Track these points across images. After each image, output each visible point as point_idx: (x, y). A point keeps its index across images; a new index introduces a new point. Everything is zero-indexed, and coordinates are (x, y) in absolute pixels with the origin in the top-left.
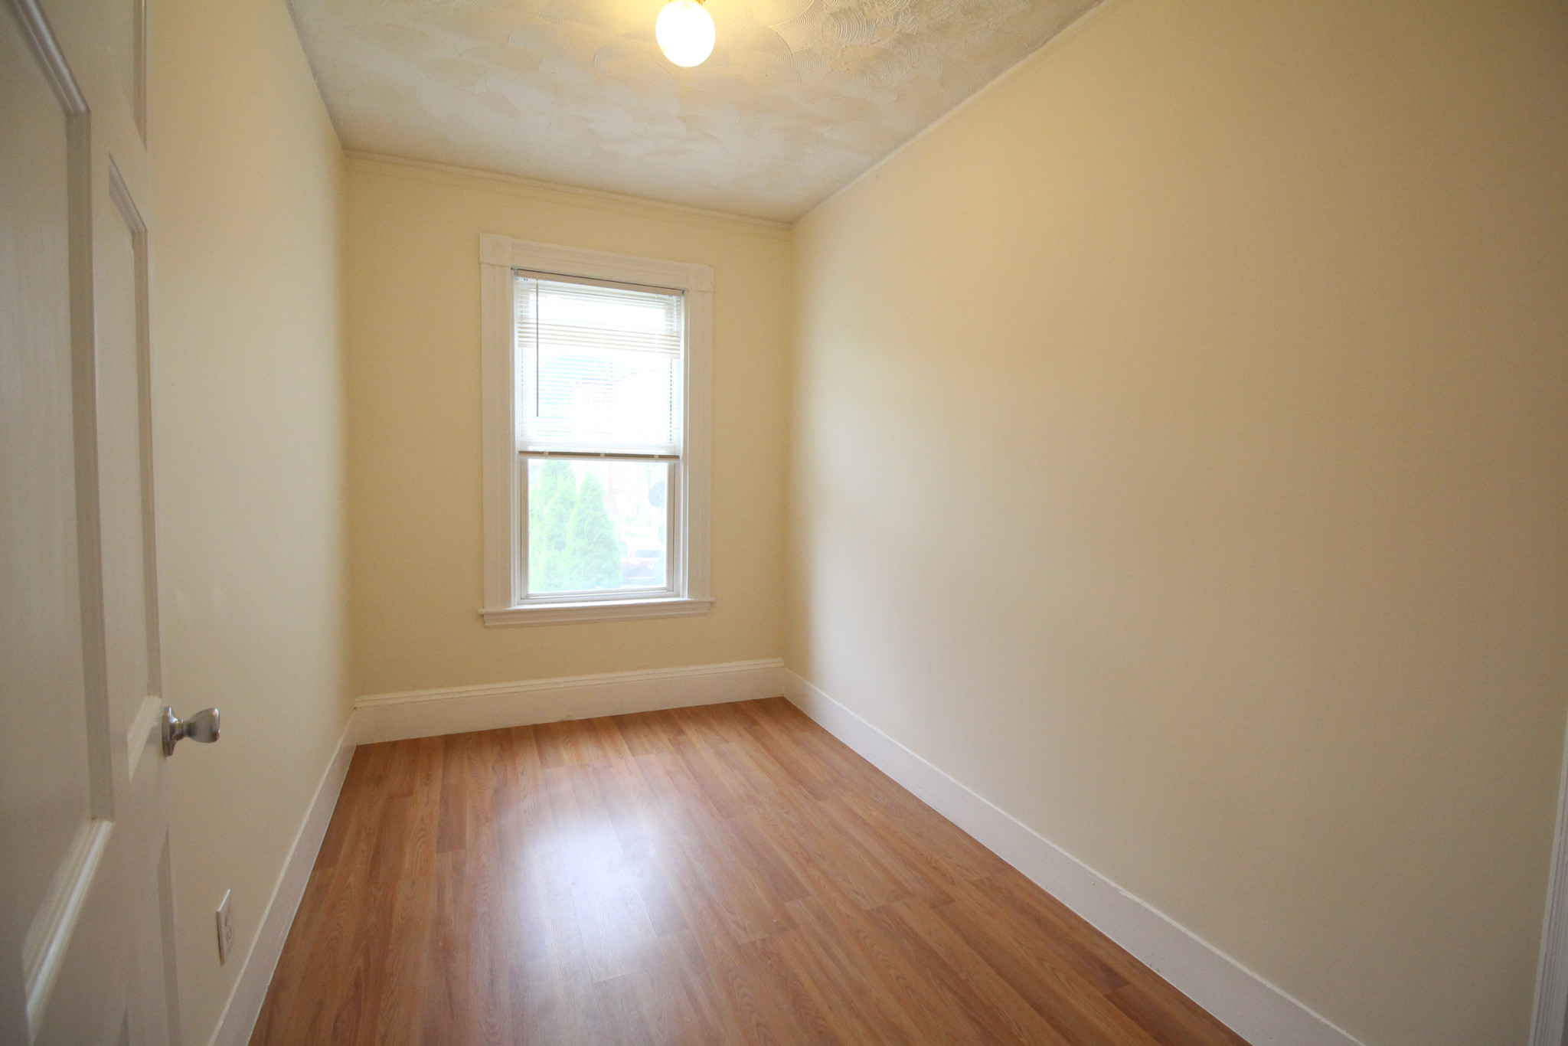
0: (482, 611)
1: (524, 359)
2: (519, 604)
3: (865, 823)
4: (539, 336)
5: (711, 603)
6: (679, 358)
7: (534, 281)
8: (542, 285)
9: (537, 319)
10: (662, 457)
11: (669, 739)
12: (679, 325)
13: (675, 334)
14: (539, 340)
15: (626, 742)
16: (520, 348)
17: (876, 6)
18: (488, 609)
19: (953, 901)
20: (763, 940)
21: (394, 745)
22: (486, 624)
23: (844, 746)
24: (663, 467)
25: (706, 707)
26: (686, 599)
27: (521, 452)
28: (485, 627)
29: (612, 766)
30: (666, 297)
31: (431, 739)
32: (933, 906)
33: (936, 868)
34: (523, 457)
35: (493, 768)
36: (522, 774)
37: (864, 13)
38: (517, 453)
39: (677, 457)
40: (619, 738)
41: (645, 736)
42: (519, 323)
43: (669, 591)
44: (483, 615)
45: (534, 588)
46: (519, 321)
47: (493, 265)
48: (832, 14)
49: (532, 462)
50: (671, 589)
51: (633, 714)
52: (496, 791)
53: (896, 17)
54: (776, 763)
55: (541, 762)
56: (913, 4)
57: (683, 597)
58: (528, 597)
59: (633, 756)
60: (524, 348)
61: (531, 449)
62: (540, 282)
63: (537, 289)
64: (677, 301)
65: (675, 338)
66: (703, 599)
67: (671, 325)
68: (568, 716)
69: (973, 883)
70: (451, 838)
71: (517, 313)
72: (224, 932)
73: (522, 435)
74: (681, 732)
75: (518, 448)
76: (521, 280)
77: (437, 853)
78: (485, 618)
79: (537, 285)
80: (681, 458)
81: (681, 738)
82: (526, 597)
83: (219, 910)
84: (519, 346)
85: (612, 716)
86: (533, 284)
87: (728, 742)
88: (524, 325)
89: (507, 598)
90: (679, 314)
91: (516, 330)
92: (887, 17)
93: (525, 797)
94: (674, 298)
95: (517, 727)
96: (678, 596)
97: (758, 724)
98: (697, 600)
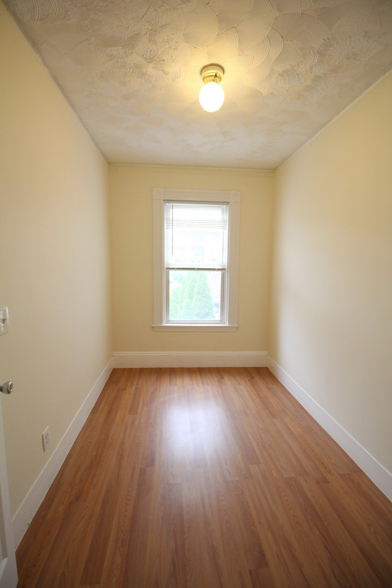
0: (153, 325)
1: (168, 233)
2: (166, 323)
3: (293, 434)
4: (173, 225)
5: (237, 327)
6: (226, 230)
7: (171, 204)
8: (174, 205)
9: (173, 218)
10: (219, 269)
11: (217, 380)
12: (226, 217)
13: (225, 220)
14: (173, 226)
15: (201, 380)
16: (167, 230)
17: (300, 65)
18: (154, 325)
19: (328, 482)
20: (237, 481)
21: (124, 369)
22: (154, 330)
23: (290, 394)
24: (220, 273)
25: (235, 368)
26: (227, 325)
27: (167, 268)
28: (154, 331)
29: (194, 389)
30: (221, 206)
31: (135, 369)
32: (318, 483)
33: (323, 464)
34: (168, 270)
35: (153, 384)
36: (162, 387)
37: (295, 70)
38: (165, 268)
39: (224, 269)
40: (199, 378)
41: (209, 378)
42: (166, 220)
43: (221, 321)
44: (153, 327)
45: (171, 318)
46: (167, 219)
47: (157, 199)
48: (279, 75)
49: (171, 272)
50: (222, 321)
51: (206, 368)
52: (152, 393)
53: (311, 69)
54: (258, 397)
55: (170, 383)
56: (319, 61)
57: (226, 324)
58: (169, 321)
59: (203, 386)
60: (168, 230)
61: (171, 267)
62: (174, 204)
63: (173, 207)
64: (226, 207)
65: (225, 222)
66: (234, 326)
67: (224, 217)
68: (182, 366)
69: (340, 475)
70: (133, 410)
71: (166, 217)
72: (45, 441)
73: (167, 262)
74: (223, 378)
75: (166, 267)
76: (167, 204)
77: (128, 414)
78: (154, 328)
79: (173, 205)
80: (226, 269)
81: (222, 381)
82: (168, 321)
83: (43, 434)
84: (166, 229)
85: (198, 368)
86: (171, 205)
87: (240, 385)
88: (168, 221)
89: (161, 321)
90: (226, 212)
91: (165, 223)
92: (307, 70)
93: (161, 397)
94: (225, 206)
95: (164, 368)
96: (224, 323)
97: (254, 378)
98: (232, 326)
